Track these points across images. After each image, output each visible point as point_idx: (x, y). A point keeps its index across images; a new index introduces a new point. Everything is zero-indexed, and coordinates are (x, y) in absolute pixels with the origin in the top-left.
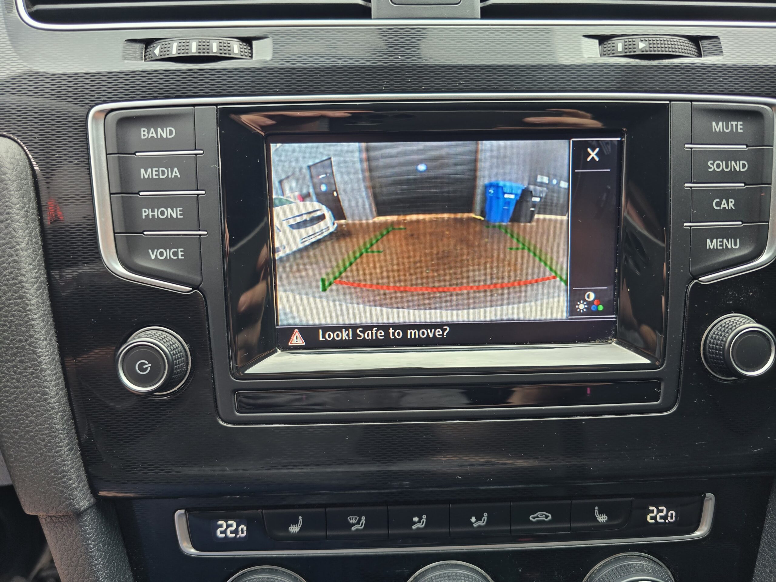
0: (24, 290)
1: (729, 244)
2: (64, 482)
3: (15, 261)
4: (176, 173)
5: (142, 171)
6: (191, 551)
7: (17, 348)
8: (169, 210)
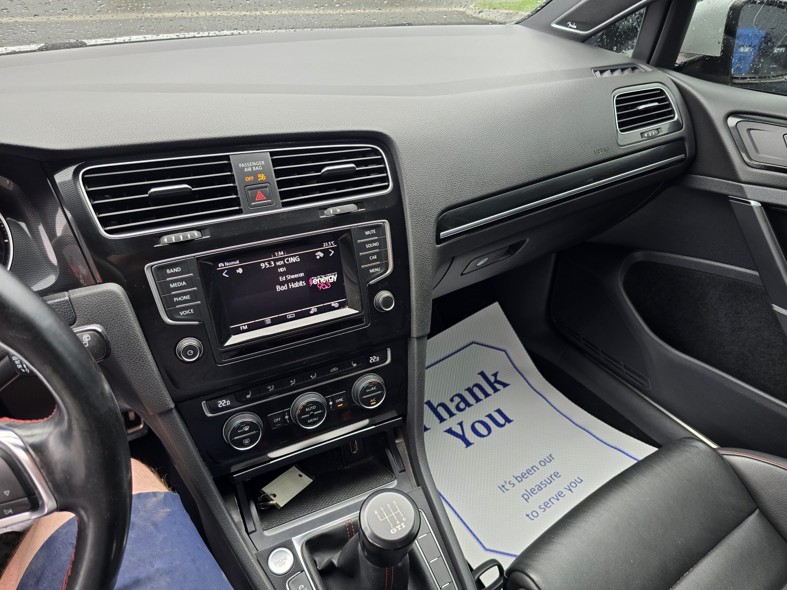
0: (139, 337)
1: (377, 270)
2: (166, 399)
3: (133, 328)
4: (184, 283)
5: (171, 285)
6: (210, 415)
7: (140, 357)
8: (184, 297)
